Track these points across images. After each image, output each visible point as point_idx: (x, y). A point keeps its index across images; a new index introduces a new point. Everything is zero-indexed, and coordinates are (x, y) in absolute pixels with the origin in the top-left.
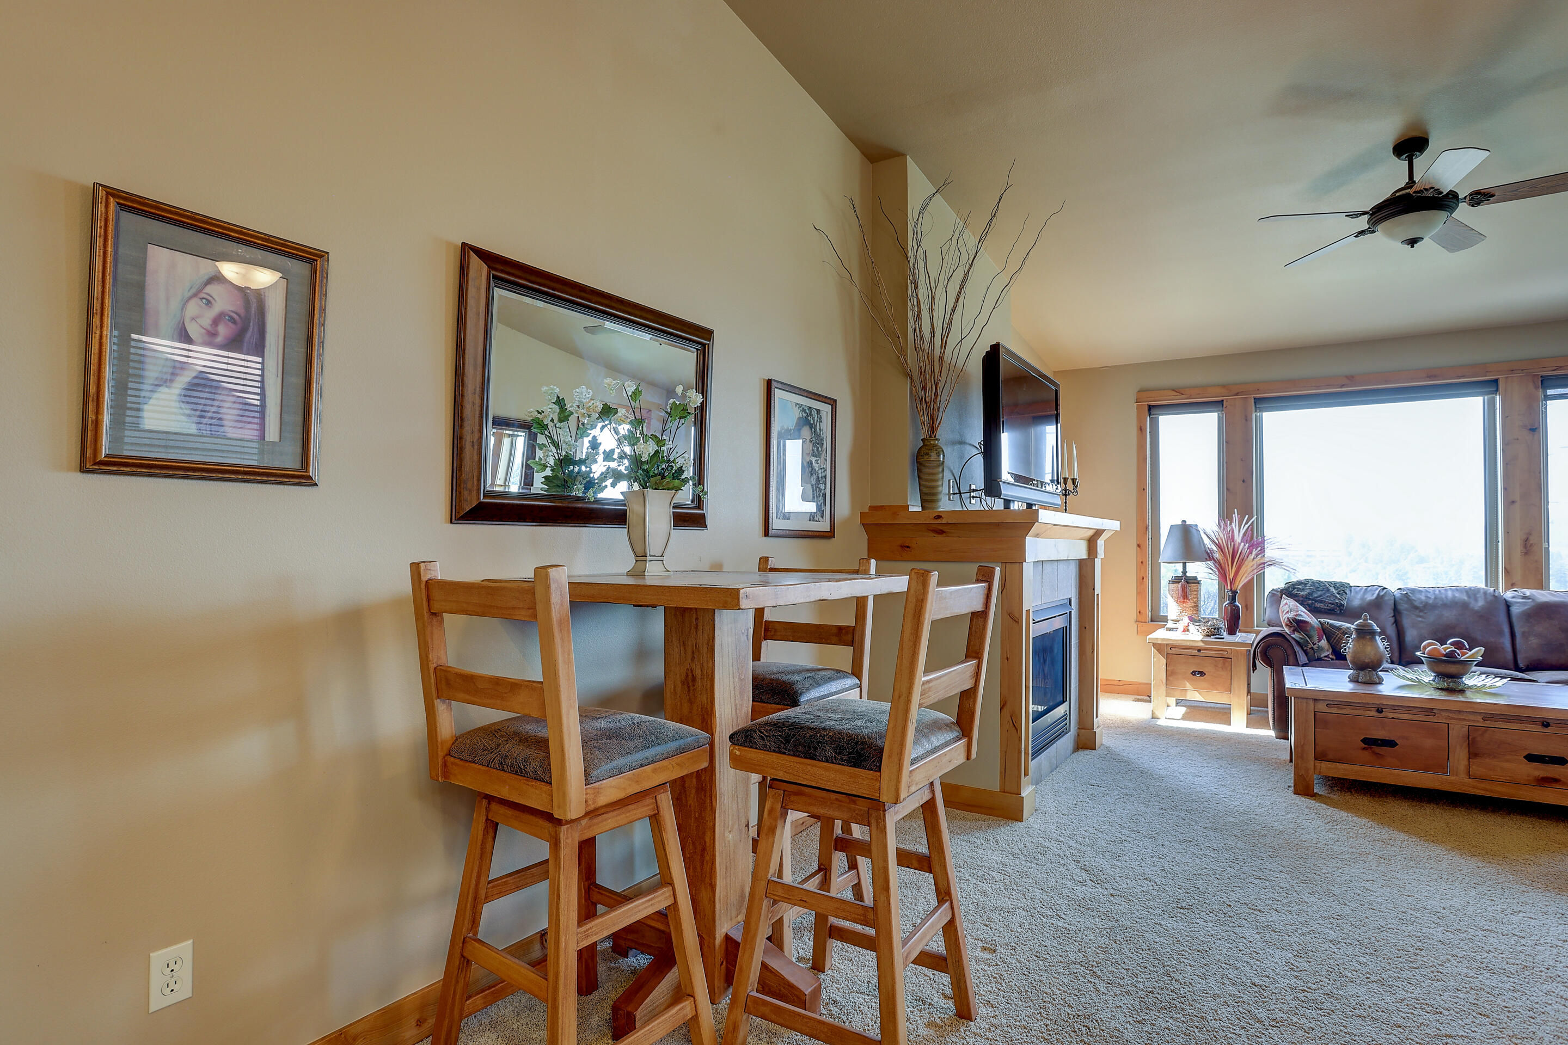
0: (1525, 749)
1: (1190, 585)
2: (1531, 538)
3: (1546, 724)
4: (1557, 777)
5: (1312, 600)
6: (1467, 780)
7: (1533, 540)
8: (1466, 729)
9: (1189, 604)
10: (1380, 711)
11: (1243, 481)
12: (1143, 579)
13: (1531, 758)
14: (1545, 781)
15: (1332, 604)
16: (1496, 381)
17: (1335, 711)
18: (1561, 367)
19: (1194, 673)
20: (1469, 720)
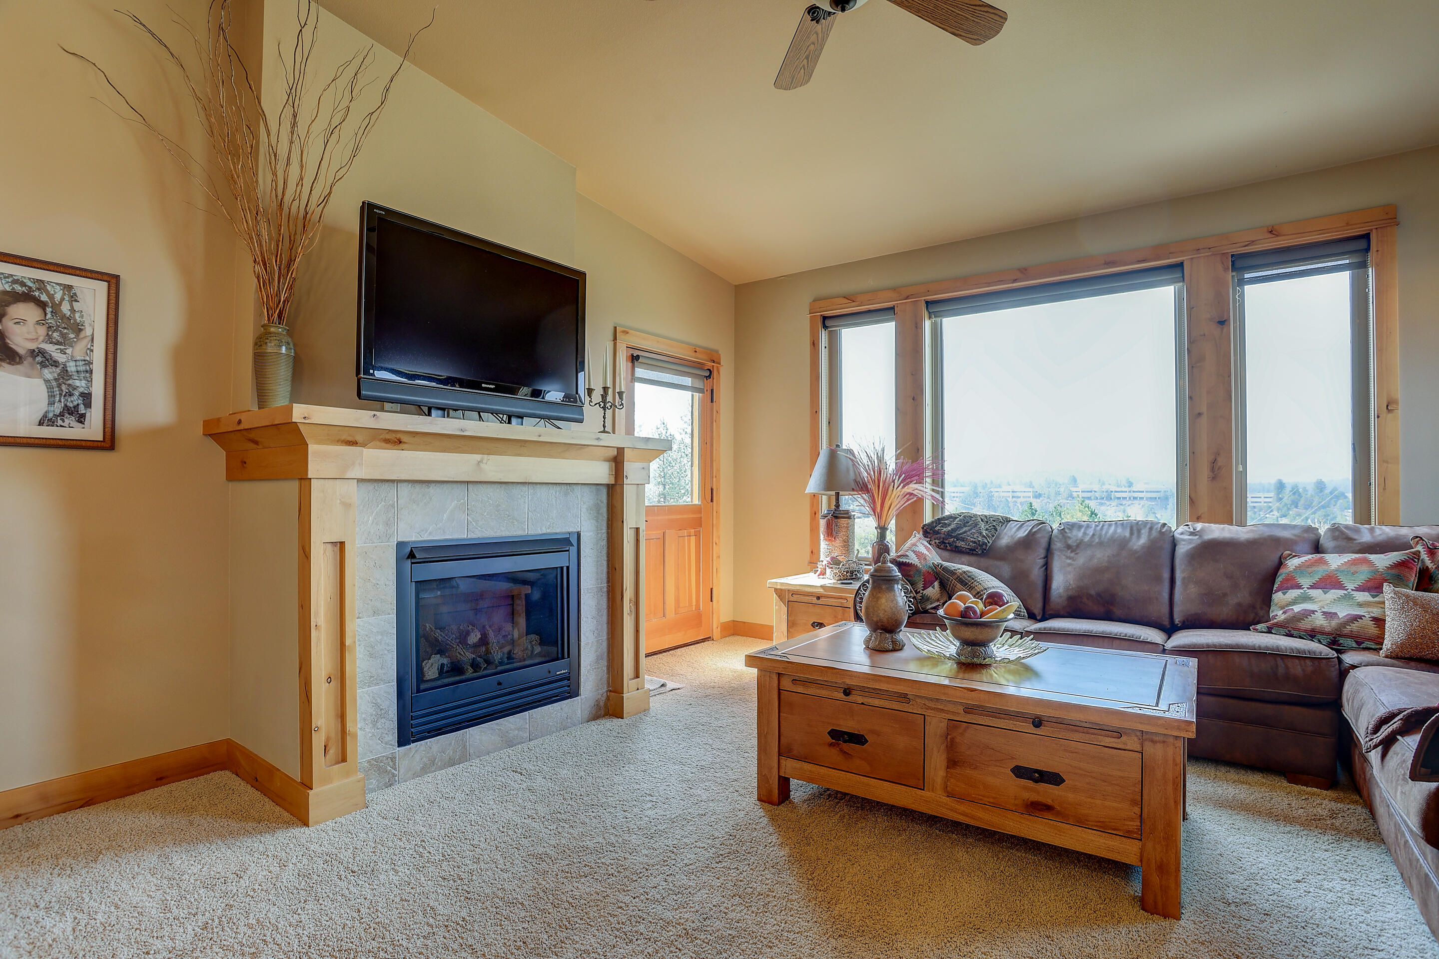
0: (1013, 758)
1: (839, 520)
2: (1218, 459)
3: (1038, 722)
4: (1049, 802)
5: (954, 537)
6: (945, 799)
7: (1221, 461)
8: (944, 725)
9: (838, 543)
10: (847, 692)
11: (913, 399)
12: (815, 514)
13: (1020, 772)
14: (1037, 808)
15: (975, 542)
16: (1180, 265)
17: (800, 689)
18: (1253, 241)
19: (813, 625)
20: (948, 712)
